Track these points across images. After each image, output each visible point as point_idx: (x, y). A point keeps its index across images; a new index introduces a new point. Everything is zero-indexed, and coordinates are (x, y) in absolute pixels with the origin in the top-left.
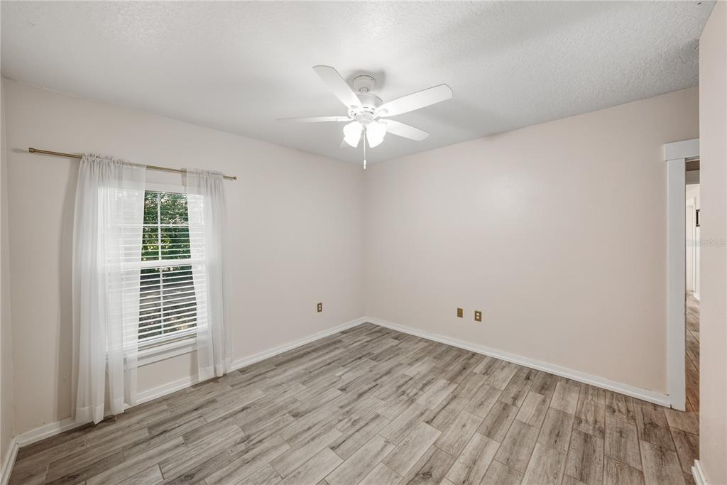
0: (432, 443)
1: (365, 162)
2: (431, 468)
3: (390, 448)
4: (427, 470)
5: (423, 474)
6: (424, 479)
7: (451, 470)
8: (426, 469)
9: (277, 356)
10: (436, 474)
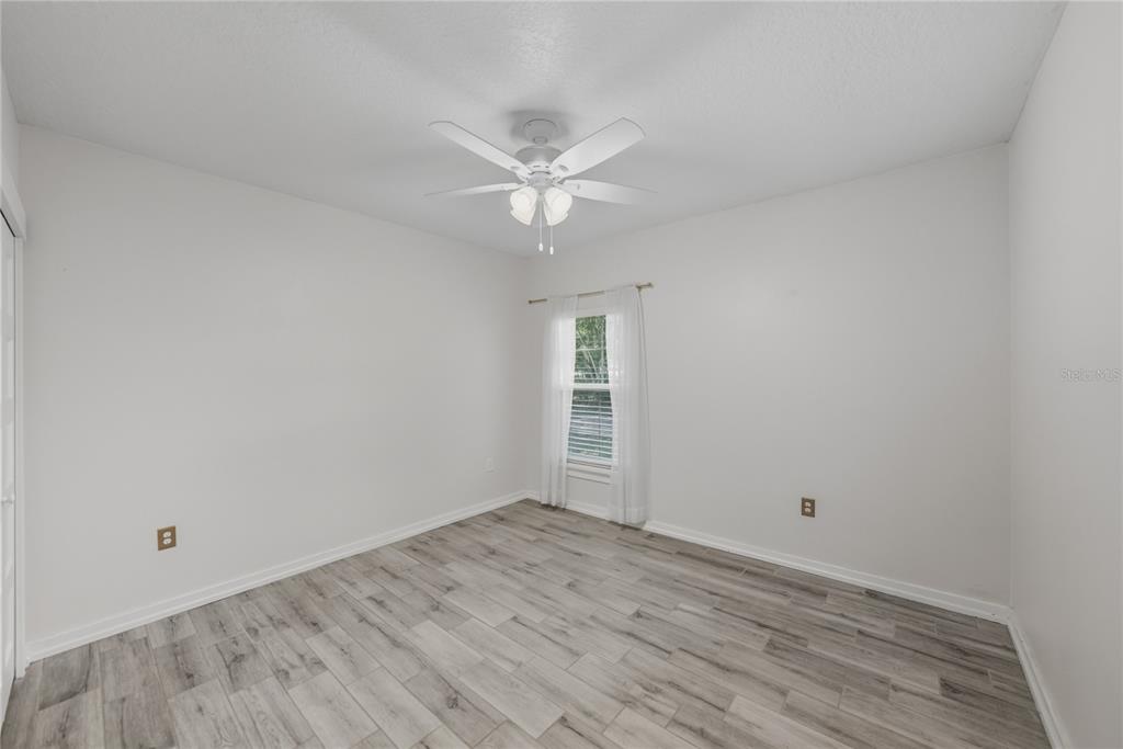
0: (509, 717)
1: (552, 249)
2: (463, 710)
3: (507, 667)
4: (460, 704)
5: (455, 699)
6: (449, 698)
7: (453, 735)
8: (462, 702)
9: (704, 548)
10: (452, 714)
